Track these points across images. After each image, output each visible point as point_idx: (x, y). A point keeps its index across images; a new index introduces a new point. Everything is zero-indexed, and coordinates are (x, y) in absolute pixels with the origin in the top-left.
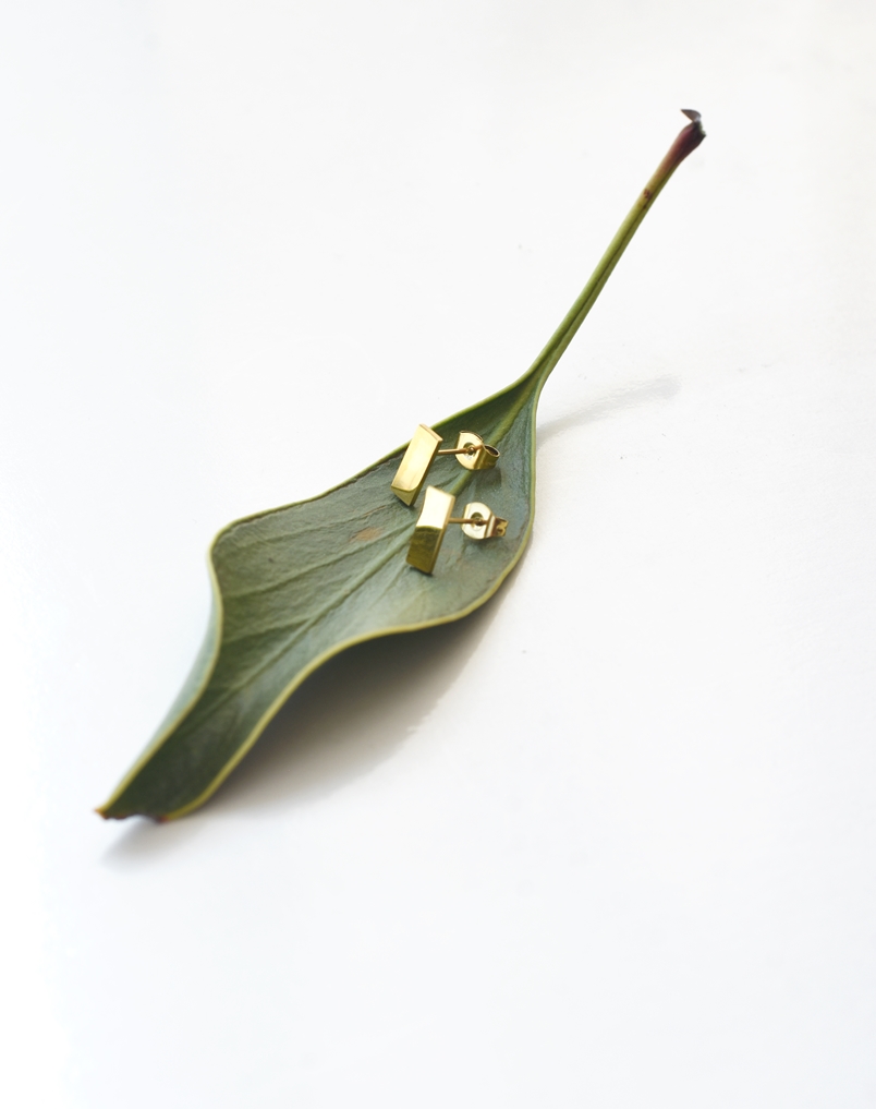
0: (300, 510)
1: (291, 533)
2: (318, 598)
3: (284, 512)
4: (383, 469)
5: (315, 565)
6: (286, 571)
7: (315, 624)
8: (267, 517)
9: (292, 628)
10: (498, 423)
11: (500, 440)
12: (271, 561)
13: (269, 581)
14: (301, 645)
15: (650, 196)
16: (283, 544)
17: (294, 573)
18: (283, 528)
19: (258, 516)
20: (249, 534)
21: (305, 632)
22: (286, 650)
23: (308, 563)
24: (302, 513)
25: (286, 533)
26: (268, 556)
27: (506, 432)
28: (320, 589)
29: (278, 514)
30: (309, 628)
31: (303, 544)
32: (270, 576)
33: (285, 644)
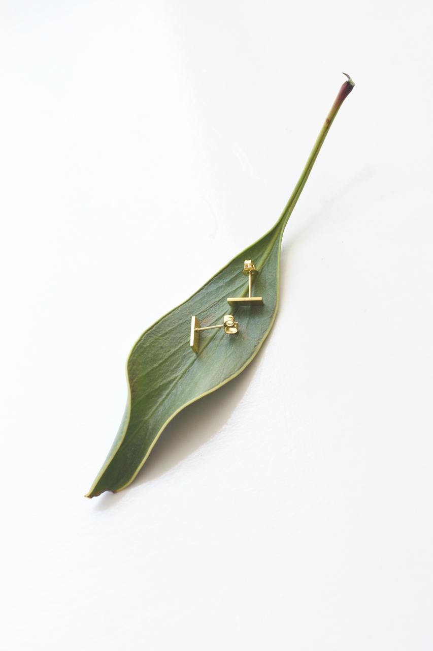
0: (177, 312)
1: (172, 328)
2: (183, 362)
3: (170, 315)
4: (216, 280)
5: (181, 344)
6: (169, 351)
7: (180, 378)
8: (160, 322)
9: (170, 382)
10: (265, 249)
11: (267, 258)
12: (161, 347)
13: (160, 359)
14: (174, 391)
15: (329, 122)
16: (168, 336)
17: (173, 351)
18: (168, 326)
19: (156, 324)
20: (151, 337)
21: (176, 383)
22: (168, 395)
23: (179, 343)
24: (178, 314)
25: (170, 328)
26: (160, 346)
27: (269, 253)
28: (184, 357)
29: (167, 317)
30: (178, 381)
31: (176, 334)
32: (161, 356)
33: (168, 391)
